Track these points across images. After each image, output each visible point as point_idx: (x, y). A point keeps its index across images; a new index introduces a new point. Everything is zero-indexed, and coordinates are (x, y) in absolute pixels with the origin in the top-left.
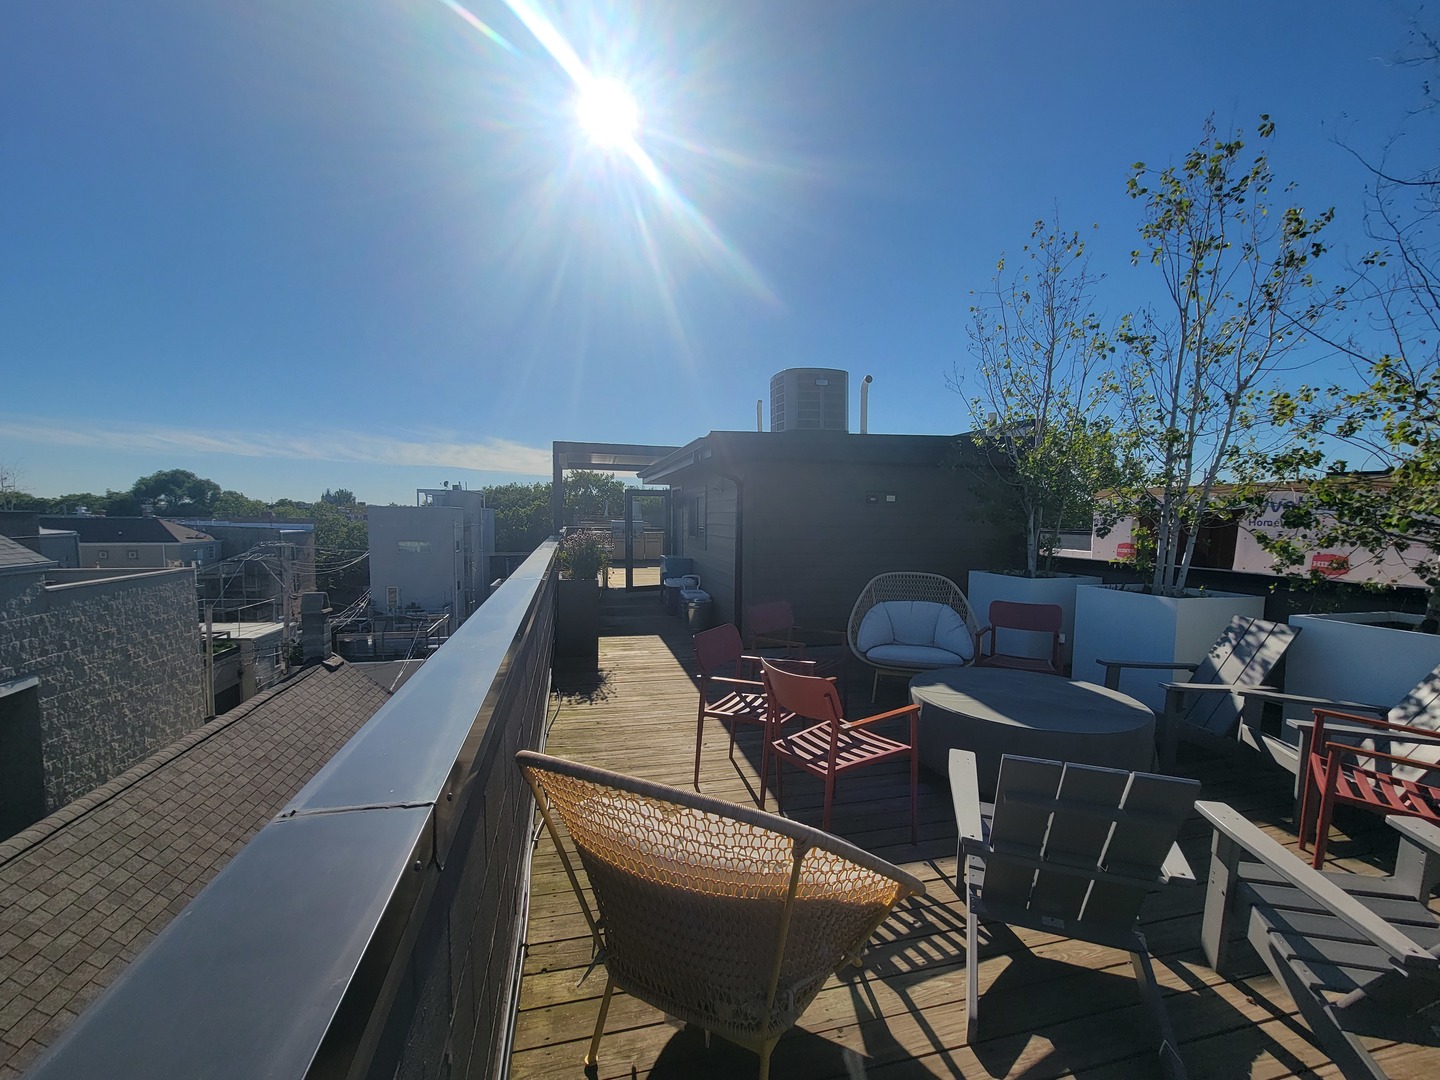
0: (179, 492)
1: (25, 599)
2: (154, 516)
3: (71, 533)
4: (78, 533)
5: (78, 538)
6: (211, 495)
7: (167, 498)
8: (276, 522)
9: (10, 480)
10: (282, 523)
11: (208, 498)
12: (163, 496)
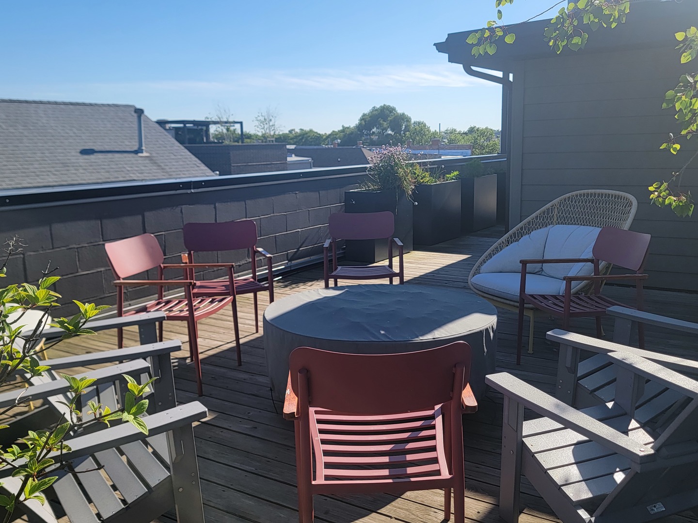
0: (385, 125)
2: (362, 146)
3: (308, 160)
4: (312, 160)
5: (312, 164)
6: (405, 127)
7: (378, 130)
8: (443, 149)
9: (273, 121)
10: (447, 149)
11: (403, 129)
12: (375, 129)
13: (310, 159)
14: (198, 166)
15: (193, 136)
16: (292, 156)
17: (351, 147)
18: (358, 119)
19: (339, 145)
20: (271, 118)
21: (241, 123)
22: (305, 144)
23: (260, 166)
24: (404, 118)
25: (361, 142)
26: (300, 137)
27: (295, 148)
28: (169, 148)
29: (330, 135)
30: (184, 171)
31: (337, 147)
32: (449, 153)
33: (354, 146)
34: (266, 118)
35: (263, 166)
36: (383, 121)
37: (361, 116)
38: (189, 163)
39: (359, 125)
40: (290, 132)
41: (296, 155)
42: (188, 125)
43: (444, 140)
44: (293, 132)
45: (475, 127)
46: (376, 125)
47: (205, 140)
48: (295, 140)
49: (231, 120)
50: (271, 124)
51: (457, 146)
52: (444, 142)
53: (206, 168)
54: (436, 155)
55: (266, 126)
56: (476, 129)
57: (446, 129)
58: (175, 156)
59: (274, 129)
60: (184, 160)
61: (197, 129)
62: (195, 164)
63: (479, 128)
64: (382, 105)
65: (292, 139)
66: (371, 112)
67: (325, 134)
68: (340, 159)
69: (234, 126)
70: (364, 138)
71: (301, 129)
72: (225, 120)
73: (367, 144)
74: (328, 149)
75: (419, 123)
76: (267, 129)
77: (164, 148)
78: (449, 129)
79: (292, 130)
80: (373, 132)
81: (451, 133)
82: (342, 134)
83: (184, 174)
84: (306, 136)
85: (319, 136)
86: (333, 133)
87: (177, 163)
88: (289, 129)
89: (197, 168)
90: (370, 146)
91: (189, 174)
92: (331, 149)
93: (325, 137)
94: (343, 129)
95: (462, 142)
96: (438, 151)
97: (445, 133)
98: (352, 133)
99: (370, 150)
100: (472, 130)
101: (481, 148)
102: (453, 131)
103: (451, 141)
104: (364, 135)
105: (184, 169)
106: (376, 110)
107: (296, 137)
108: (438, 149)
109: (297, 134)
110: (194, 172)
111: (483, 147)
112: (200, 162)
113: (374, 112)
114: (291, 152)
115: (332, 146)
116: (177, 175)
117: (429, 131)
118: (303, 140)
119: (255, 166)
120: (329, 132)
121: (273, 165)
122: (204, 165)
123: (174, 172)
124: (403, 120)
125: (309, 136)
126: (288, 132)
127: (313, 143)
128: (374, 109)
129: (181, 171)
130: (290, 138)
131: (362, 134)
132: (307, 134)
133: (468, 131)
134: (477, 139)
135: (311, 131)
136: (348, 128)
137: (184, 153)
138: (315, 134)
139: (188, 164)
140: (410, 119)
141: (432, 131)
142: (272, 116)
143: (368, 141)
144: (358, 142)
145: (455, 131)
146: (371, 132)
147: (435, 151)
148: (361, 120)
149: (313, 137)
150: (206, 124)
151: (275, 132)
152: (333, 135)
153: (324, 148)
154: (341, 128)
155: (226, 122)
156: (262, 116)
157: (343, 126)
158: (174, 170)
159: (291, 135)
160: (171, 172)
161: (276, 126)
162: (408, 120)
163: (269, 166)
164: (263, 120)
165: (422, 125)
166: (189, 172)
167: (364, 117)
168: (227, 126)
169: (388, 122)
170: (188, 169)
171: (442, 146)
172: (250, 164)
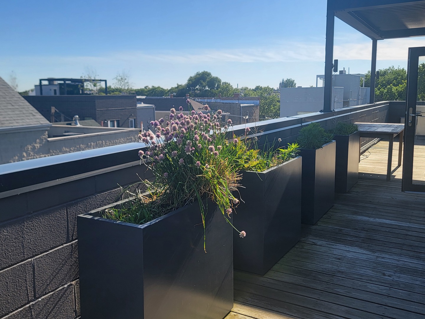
0: (204, 84)
1: (36, 145)
2: (189, 97)
3: (152, 106)
4: (155, 106)
5: (155, 109)
6: (217, 85)
7: (200, 87)
8: (241, 100)
9: (127, 79)
10: (244, 100)
11: (216, 87)
12: (198, 86)
13: (153, 106)
14: (34, 115)
15: (72, 89)
16: (141, 104)
17: (182, 98)
18: (187, 80)
19: (174, 96)
20: (126, 77)
21: (106, 81)
22: (154, 95)
23: (117, 110)
24: (217, 80)
25: (188, 94)
26: (152, 91)
27: (146, 98)
28: (8, 99)
29: (170, 90)
30: (18, 120)
31: (173, 98)
32: (245, 102)
33: (183, 97)
34: (122, 77)
35: (119, 110)
36: (203, 82)
37: (189, 78)
38: (25, 112)
39: (188, 84)
40: (146, 87)
41: (144, 103)
42: (67, 82)
43: (241, 94)
44: (147, 88)
45: (260, 86)
46: (199, 84)
47: (81, 92)
48: (148, 93)
49: (97, 78)
50: (126, 81)
51: (250, 98)
52: (241, 95)
53: (42, 117)
54: (237, 103)
55: (123, 83)
56: (260, 87)
57: (242, 87)
58: (13, 106)
59: (128, 85)
60: (21, 110)
61: (74, 85)
62: (32, 113)
63: (262, 87)
64: (203, 71)
65: (146, 92)
66: (196, 76)
67: (167, 89)
68: (174, 105)
69: (100, 83)
70: (191, 92)
71: (153, 86)
72: (93, 78)
73: (193, 96)
74: (167, 99)
75: (226, 83)
76: (123, 85)
77: (3, 99)
78: (244, 87)
79: (147, 87)
80: (197, 89)
81: (245, 90)
82: (177, 89)
83: (17, 123)
84: (155, 90)
85: (163, 90)
86: (172, 89)
87: (13, 113)
88: (145, 86)
89: (32, 117)
90: (194, 98)
91: (23, 122)
92: (169, 99)
93: (167, 91)
94: (178, 86)
95: (253, 96)
96: (238, 101)
97: (241, 90)
98: (183, 89)
99: (194, 100)
100: (258, 88)
101: (265, 99)
102: (246, 89)
103: (245, 95)
104: (191, 90)
105: (19, 118)
106: (199, 74)
107: (149, 91)
108: (238, 100)
109: (149, 89)
110: (28, 121)
111: (266, 99)
112: (37, 111)
113: (197, 76)
114: (140, 100)
115: (169, 97)
116: (10, 123)
117: (232, 88)
118: (153, 93)
119: (113, 110)
120: (169, 88)
121: (126, 110)
122: (40, 114)
123: (7, 120)
124: (216, 81)
125: (157, 91)
126: (144, 88)
127: (159, 95)
128: (198, 74)
129: (14, 120)
130: (145, 91)
131: (190, 90)
132: (156, 89)
133: (255, 88)
134: (262, 94)
135: (159, 87)
136: (181, 85)
137: (23, 103)
138: (161, 89)
139: (24, 114)
140: (221, 80)
141: (234, 88)
142: (127, 76)
143: (193, 94)
144: (187, 94)
145: (247, 88)
146: (195, 89)
147: (236, 101)
148: (189, 80)
149: (159, 91)
150: (81, 81)
151: (128, 87)
152: (172, 90)
153: (164, 98)
154: (176, 86)
155: (93, 80)
156: (119, 76)
157: (178, 85)
158: (8, 119)
159: (146, 90)
160: (4, 121)
161: (129, 83)
162: (219, 81)
163: (123, 111)
164: (120, 79)
165: (228, 85)
166: (24, 121)
167: (191, 79)
168: (94, 83)
169: (206, 82)
170: (23, 118)
171: (241, 98)
172: (110, 109)
